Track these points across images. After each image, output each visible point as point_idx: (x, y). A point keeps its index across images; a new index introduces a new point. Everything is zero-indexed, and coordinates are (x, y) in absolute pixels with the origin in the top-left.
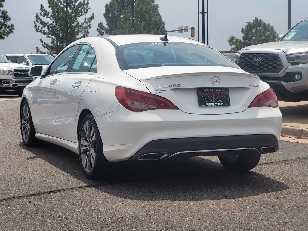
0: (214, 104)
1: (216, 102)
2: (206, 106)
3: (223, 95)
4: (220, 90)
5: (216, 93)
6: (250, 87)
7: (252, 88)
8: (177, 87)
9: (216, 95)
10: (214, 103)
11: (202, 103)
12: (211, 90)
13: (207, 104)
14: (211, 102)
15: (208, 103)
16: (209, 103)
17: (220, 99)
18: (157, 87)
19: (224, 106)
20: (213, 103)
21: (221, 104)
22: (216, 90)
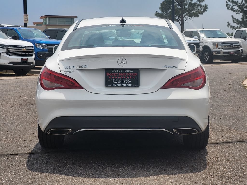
0: (120, 85)
1: (124, 83)
2: (112, 86)
3: (132, 76)
4: (130, 71)
5: (125, 74)
6: (165, 68)
7: (168, 70)
8: (84, 68)
9: (125, 76)
10: (122, 83)
11: (108, 83)
12: (120, 71)
13: (113, 85)
14: (118, 83)
15: (114, 83)
16: (116, 83)
17: (128, 79)
18: (67, 68)
19: (132, 86)
20: (120, 83)
21: (129, 85)
22: (126, 71)
